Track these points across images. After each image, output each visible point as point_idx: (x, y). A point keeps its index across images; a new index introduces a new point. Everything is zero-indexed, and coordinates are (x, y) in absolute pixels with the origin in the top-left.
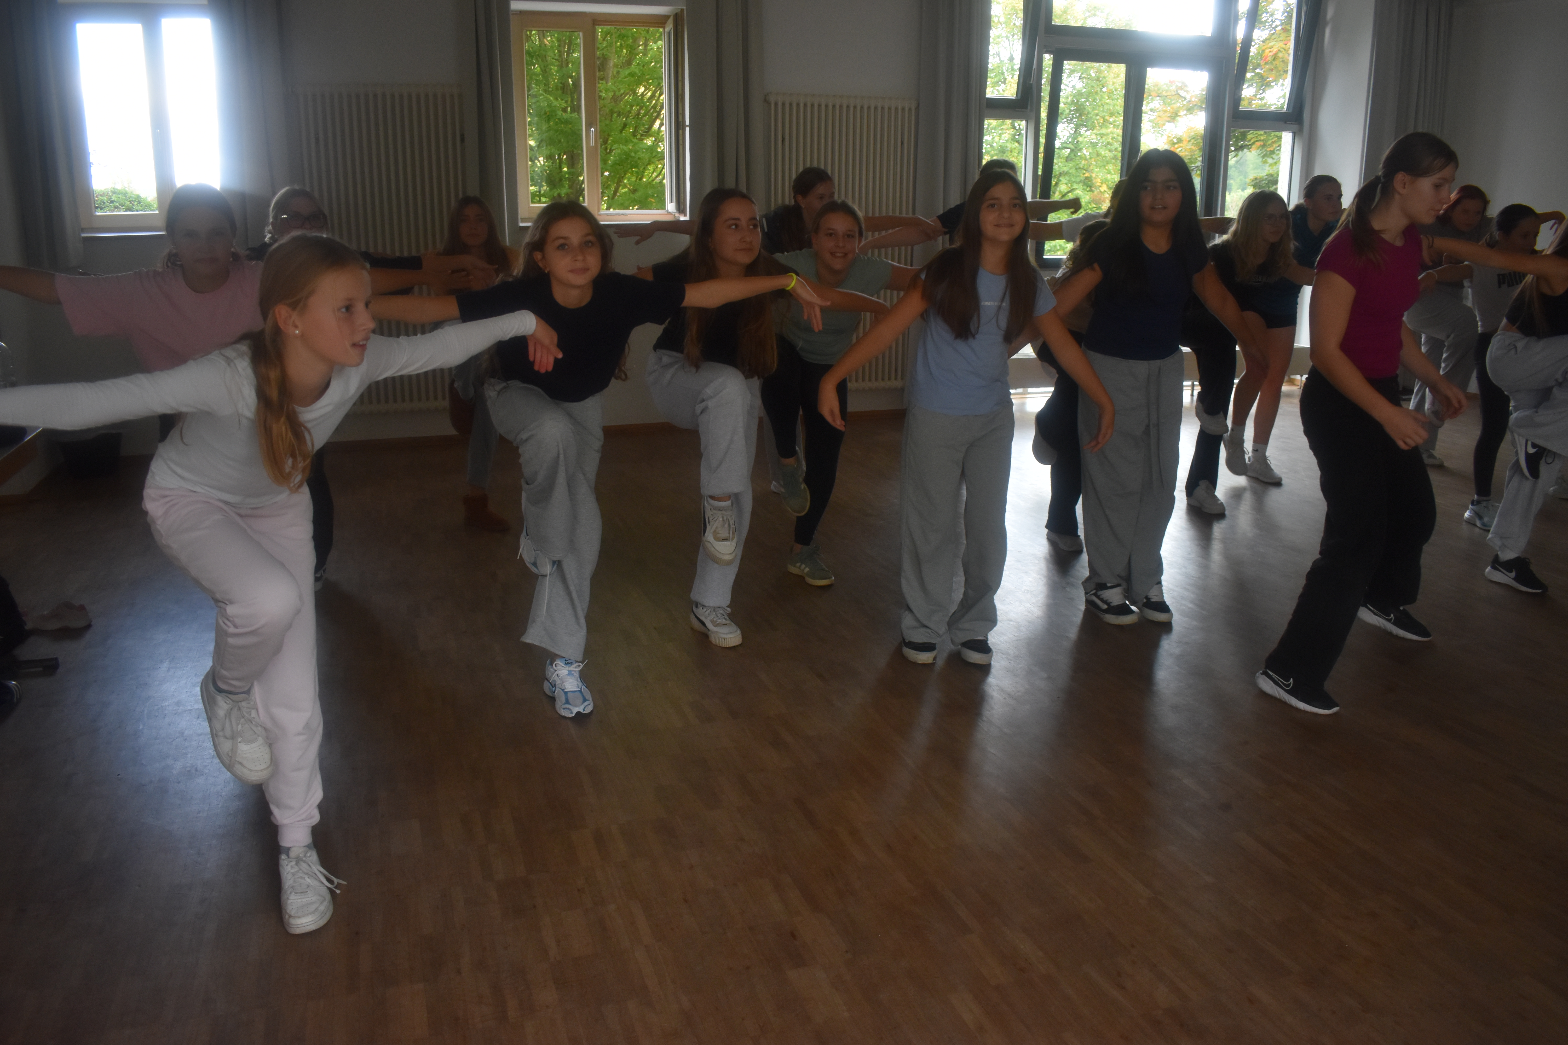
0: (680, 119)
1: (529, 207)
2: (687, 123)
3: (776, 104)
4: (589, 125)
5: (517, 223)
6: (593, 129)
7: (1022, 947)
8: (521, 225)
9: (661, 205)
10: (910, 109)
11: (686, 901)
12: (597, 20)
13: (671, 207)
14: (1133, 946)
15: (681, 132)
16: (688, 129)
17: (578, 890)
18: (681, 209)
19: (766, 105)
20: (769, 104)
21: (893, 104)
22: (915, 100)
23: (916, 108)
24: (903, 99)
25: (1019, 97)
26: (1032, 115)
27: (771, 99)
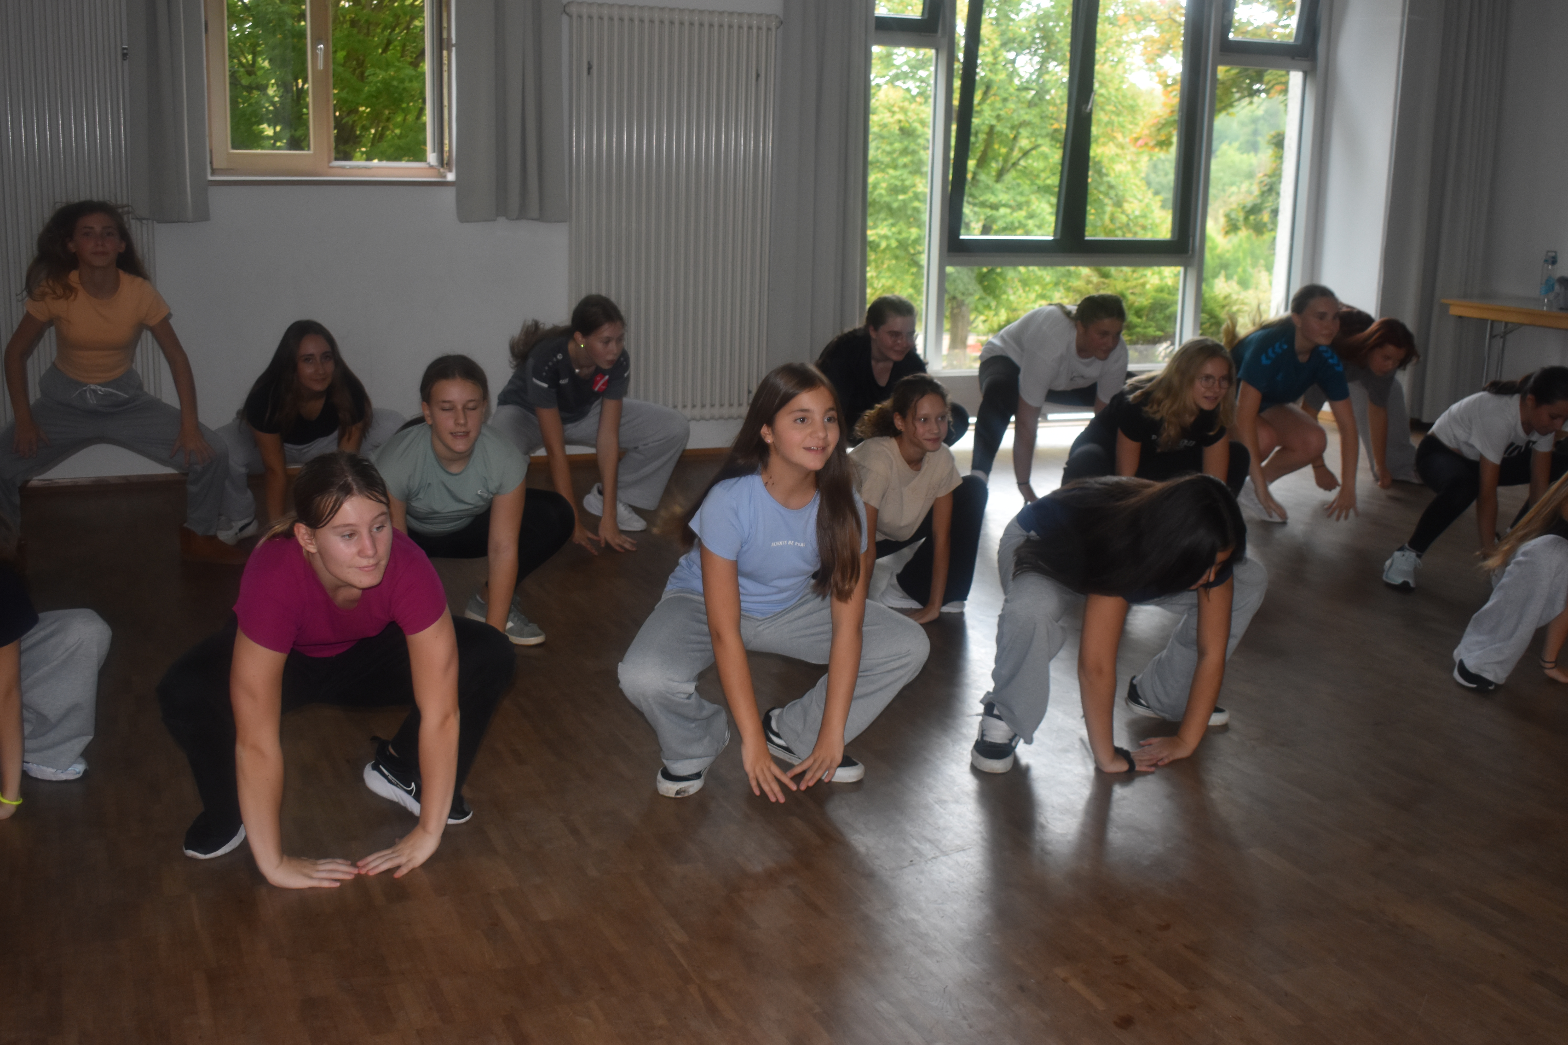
0: (445, 35)
1: (228, 154)
2: (454, 41)
3: (580, 17)
4: (316, 41)
5: (206, 175)
6: (322, 46)
8: (211, 178)
9: (418, 154)
10: (769, 29)
13: (432, 158)
15: (445, 53)
16: (454, 49)
18: (445, 162)
19: (565, 18)
20: (570, 16)
21: (745, 22)
22: (777, 17)
23: (777, 28)
24: (759, 15)
25: (926, 16)
26: (944, 41)
27: (573, 9)
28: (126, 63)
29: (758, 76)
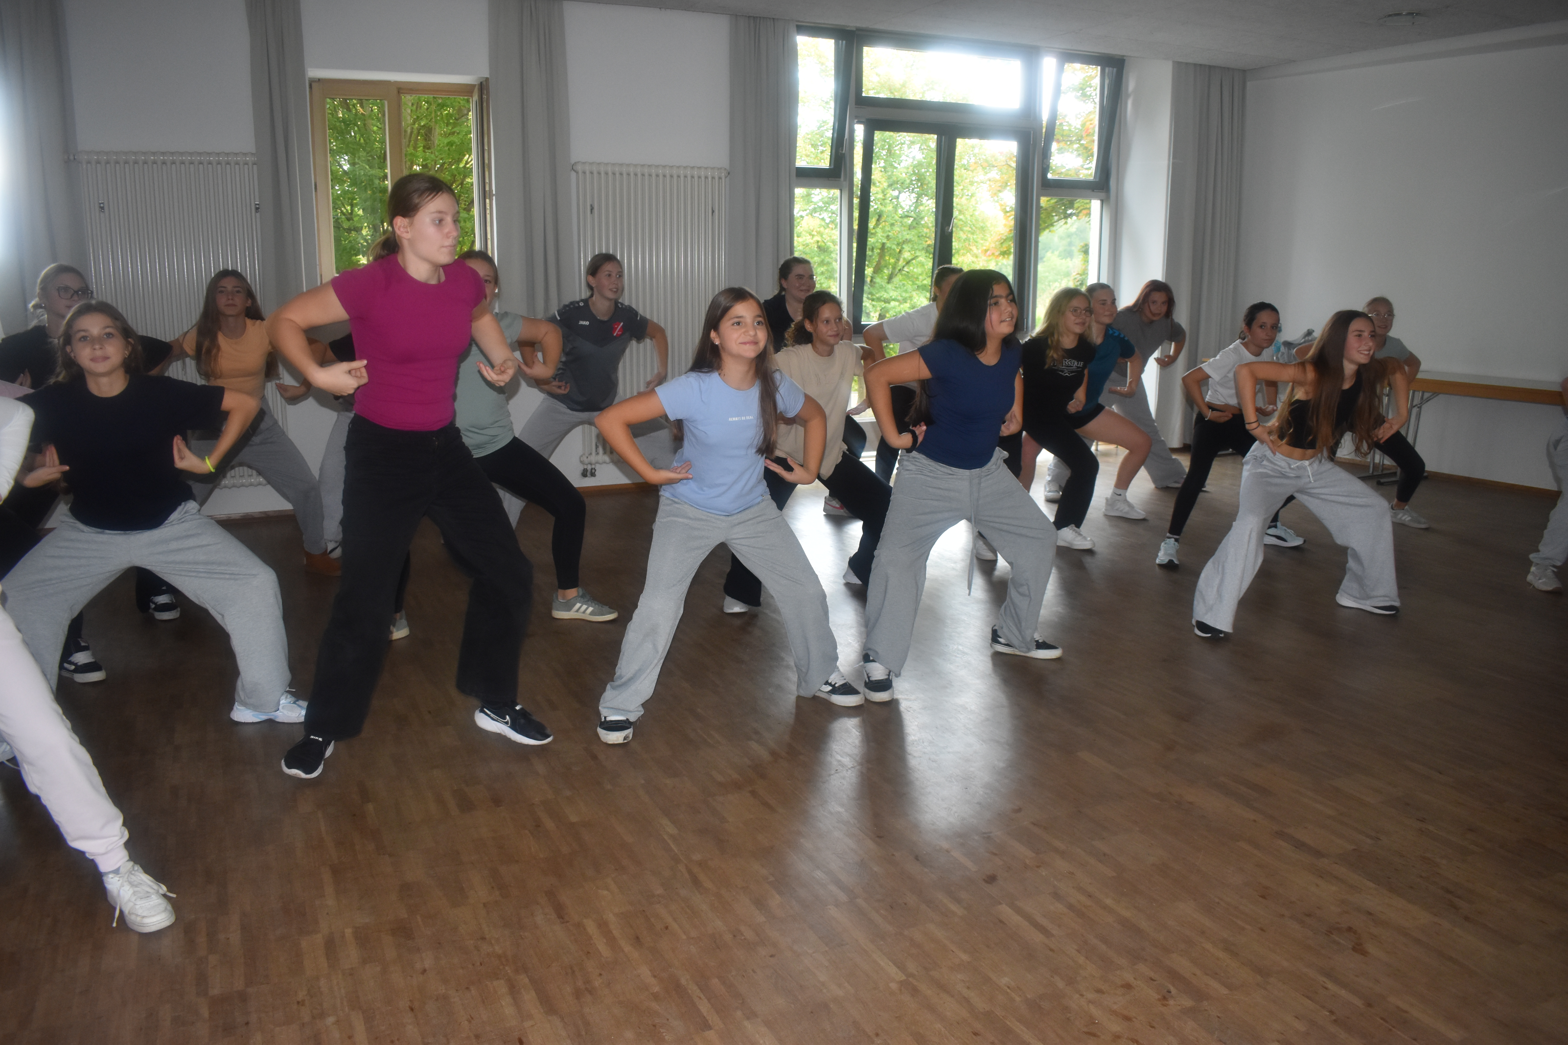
0: (487, 189)
2: (494, 193)
3: (584, 173)
7: (761, 1042)
10: (720, 178)
11: (412, 1009)
12: (401, 89)
14: (877, 1035)
15: (488, 201)
16: (494, 197)
17: (298, 1003)
19: (573, 174)
20: (577, 172)
21: (703, 173)
22: (725, 169)
23: (726, 177)
24: (713, 168)
25: (832, 167)
26: (846, 184)
27: (579, 168)
28: (258, 215)
29: (713, 212)
